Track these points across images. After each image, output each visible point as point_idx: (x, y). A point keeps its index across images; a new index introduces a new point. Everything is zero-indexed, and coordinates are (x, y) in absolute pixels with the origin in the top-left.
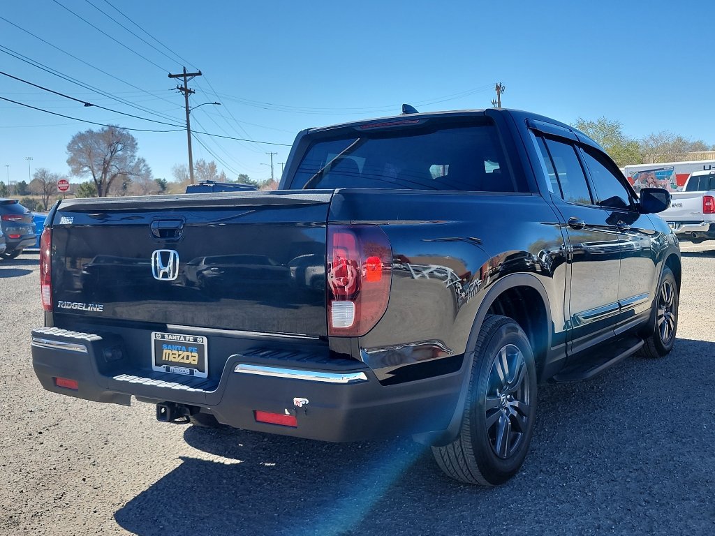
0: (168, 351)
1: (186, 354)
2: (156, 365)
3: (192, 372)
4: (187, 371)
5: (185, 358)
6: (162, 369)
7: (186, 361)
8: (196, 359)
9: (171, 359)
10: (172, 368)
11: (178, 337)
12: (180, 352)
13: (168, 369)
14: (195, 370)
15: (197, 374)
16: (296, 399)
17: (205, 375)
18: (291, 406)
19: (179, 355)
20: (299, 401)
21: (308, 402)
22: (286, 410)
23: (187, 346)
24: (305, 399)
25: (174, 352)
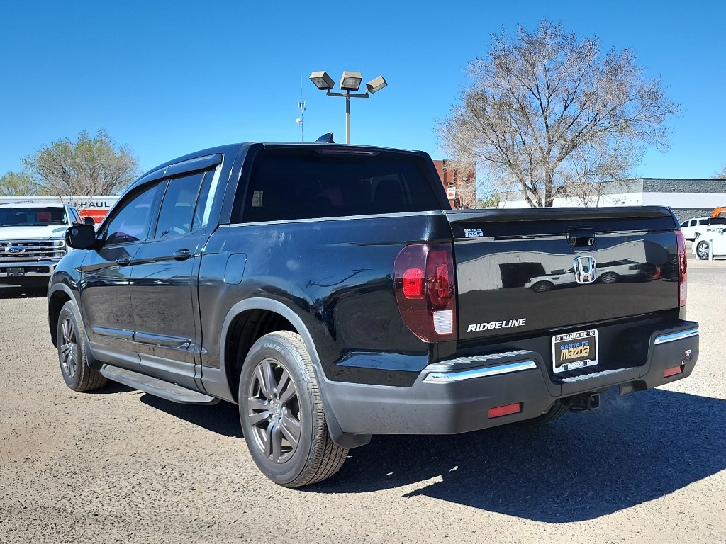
0: (565, 351)
1: (579, 349)
2: (556, 367)
3: (586, 363)
4: (581, 364)
5: (579, 352)
6: (561, 369)
7: (580, 355)
8: (588, 351)
11: (575, 335)
12: (575, 349)
13: (566, 367)
14: (588, 360)
15: (590, 363)
16: (686, 352)
17: (596, 362)
18: (685, 358)
19: (574, 352)
20: (688, 353)
21: (690, 351)
22: (683, 361)
23: (580, 342)
25: (570, 350)
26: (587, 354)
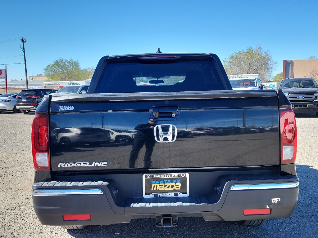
0: (156, 185)
1: (171, 184)
2: (146, 194)
3: (176, 195)
4: (173, 195)
5: (170, 187)
6: (152, 196)
7: (170, 189)
8: (180, 186)
9: (159, 188)
10: (159, 194)
11: (165, 175)
12: (166, 184)
13: (156, 195)
14: (178, 193)
15: (181, 195)
16: (273, 200)
17: (187, 195)
18: (270, 203)
19: (165, 186)
20: (275, 200)
21: (280, 200)
22: (267, 206)
23: (172, 180)
24: (279, 199)
25: (160, 184)
26: (179, 189)
